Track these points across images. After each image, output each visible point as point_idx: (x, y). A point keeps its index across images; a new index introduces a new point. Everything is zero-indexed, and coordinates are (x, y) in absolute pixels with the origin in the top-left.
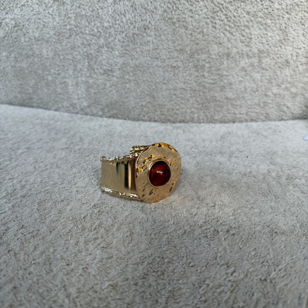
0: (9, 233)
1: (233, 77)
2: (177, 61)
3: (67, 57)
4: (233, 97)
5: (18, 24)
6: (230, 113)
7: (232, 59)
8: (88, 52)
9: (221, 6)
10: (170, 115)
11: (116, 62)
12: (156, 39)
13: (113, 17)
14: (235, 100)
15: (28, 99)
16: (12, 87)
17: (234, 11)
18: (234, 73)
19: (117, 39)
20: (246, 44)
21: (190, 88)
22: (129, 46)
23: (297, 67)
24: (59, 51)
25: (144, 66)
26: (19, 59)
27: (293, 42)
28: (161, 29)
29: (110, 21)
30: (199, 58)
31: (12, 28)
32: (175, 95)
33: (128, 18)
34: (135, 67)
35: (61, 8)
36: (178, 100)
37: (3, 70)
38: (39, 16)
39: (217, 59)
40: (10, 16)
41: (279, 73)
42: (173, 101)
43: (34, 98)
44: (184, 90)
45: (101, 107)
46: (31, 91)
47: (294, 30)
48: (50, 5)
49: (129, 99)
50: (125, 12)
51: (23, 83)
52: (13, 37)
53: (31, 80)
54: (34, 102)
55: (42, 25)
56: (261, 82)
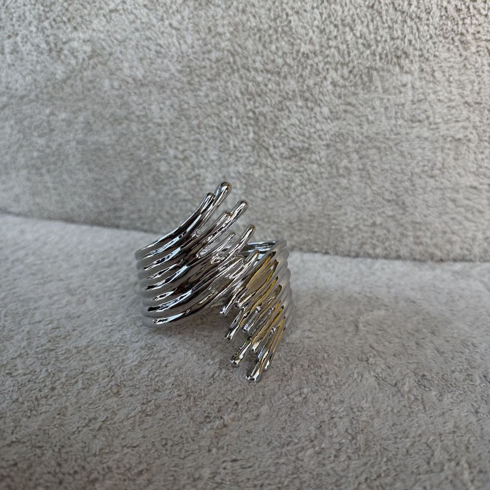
5: (98, 51)
8: (257, 111)
10: (436, 245)
11: (323, 130)
12: (420, 79)
13: (322, 31)
15: (109, 211)
16: (75, 186)
19: (330, 80)
22: (354, 94)
24: (188, 109)
25: (388, 139)
26: (95, 127)
28: (435, 56)
29: (316, 40)
31: (84, 60)
32: (454, 201)
33: (358, 34)
34: (364, 140)
35: (202, 13)
36: (458, 213)
37: (57, 149)
38: (148, 33)
40: (81, 35)
42: (447, 213)
43: (122, 209)
44: (474, 191)
48: (174, 7)
49: (343, 210)
50: (354, 21)
51: (102, 177)
52: (85, 80)
53: (120, 170)
54: (121, 218)
55: (153, 52)
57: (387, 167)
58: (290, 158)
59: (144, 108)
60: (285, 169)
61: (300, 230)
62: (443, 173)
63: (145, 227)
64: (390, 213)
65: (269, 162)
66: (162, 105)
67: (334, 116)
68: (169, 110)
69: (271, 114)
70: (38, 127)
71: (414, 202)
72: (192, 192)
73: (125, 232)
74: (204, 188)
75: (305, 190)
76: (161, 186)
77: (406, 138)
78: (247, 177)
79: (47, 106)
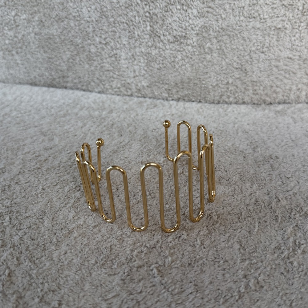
2: (283, 21)
8: (151, 12)
15: (59, 78)
21: (300, 56)
24: (106, 11)
26: (46, 24)
32: (277, 67)
36: (280, 74)
37: (22, 38)
42: (273, 75)
46: (64, 66)
54: (67, 82)
57: (234, 47)
58: (174, 42)
59: (78, 11)
60: (171, 50)
61: (182, 88)
62: (270, 50)
63: (84, 88)
64: (238, 76)
65: (161, 45)
66: (89, 9)
67: (201, 15)
68: (94, 12)
69: (160, 14)
70: (7, 24)
71: (252, 68)
72: (113, 65)
73: (71, 91)
74: (120, 62)
75: (184, 63)
76: (92, 61)
77: (246, 29)
78: (147, 55)
79: (12, 10)
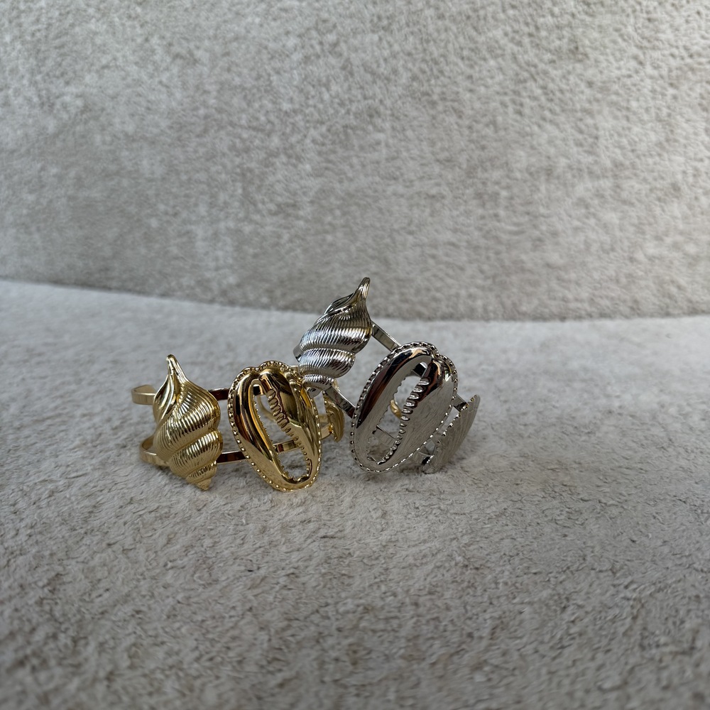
0: (103, 514)
1: (561, 219)
2: (438, 185)
3: (197, 176)
4: (561, 262)
5: (90, 106)
6: (555, 299)
7: (556, 181)
8: (244, 166)
9: (533, 69)
12: (394, 137)
14: (564, 268)
15: (100, 271)
16: (65, 245)
17: (561, 80)
18: (562, 212)
19: (310, 138)
20: (586, 148)
21: (467, 242)
23: (696, 198)
24: (178, 165)
26: (86, 183)
27: (685, 146)
30: (487, 179)
31: (76, 115)
34: (346, 197)
39: (525, 181)
41: (658, 211)
45: (267, 285)
46: (108, 252)
47: (688, 121)
51: (93, 235)
52: (77, 135)
53: (110, 228)
56: (621, 230)
60: (274, 225)
61: (291, 289)
68: (159, 166)
69: (257, 170)
71: (396, 259)
75: (293, 247)
76: (153, 243)
77: (383, 196)
79: (38, 161)
